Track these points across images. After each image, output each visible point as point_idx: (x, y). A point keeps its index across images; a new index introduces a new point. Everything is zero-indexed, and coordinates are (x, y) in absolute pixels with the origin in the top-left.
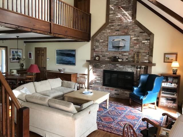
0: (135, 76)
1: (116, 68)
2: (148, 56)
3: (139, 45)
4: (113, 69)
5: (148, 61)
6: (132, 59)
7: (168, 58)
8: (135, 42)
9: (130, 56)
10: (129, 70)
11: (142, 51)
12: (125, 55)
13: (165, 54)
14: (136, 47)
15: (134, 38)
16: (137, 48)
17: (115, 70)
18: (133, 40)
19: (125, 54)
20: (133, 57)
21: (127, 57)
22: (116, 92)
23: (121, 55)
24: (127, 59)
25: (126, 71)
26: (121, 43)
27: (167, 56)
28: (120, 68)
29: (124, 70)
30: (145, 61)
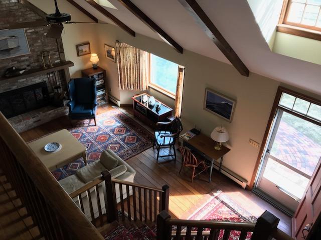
0: (48, 85)
1: (14, 85)
2: (58, 53)
3: (42, 41)
4: (10, 89)
5: (59, 61)
6: (36, 64)
7: (82, 51)
8: (34, 36)
9: (32, 60)
10: (38, 80)
11: (47, 49)
12: (23, 61)
13: (77, 46)
14: (38, 44)
15: (31, 31)
16: (38, 46)
17: (14, 88)
18: (29, 34)
19: (23, 59)
20: (38, 61)
21: (27, 63)
22: (35, 119)
23: (16, 62)
24: (28, 66)
25: (33, 83)
26: (9, 42)
27: (80, 48)
28: (23, 82)
29: (30, 83)
30: (56, 62)
